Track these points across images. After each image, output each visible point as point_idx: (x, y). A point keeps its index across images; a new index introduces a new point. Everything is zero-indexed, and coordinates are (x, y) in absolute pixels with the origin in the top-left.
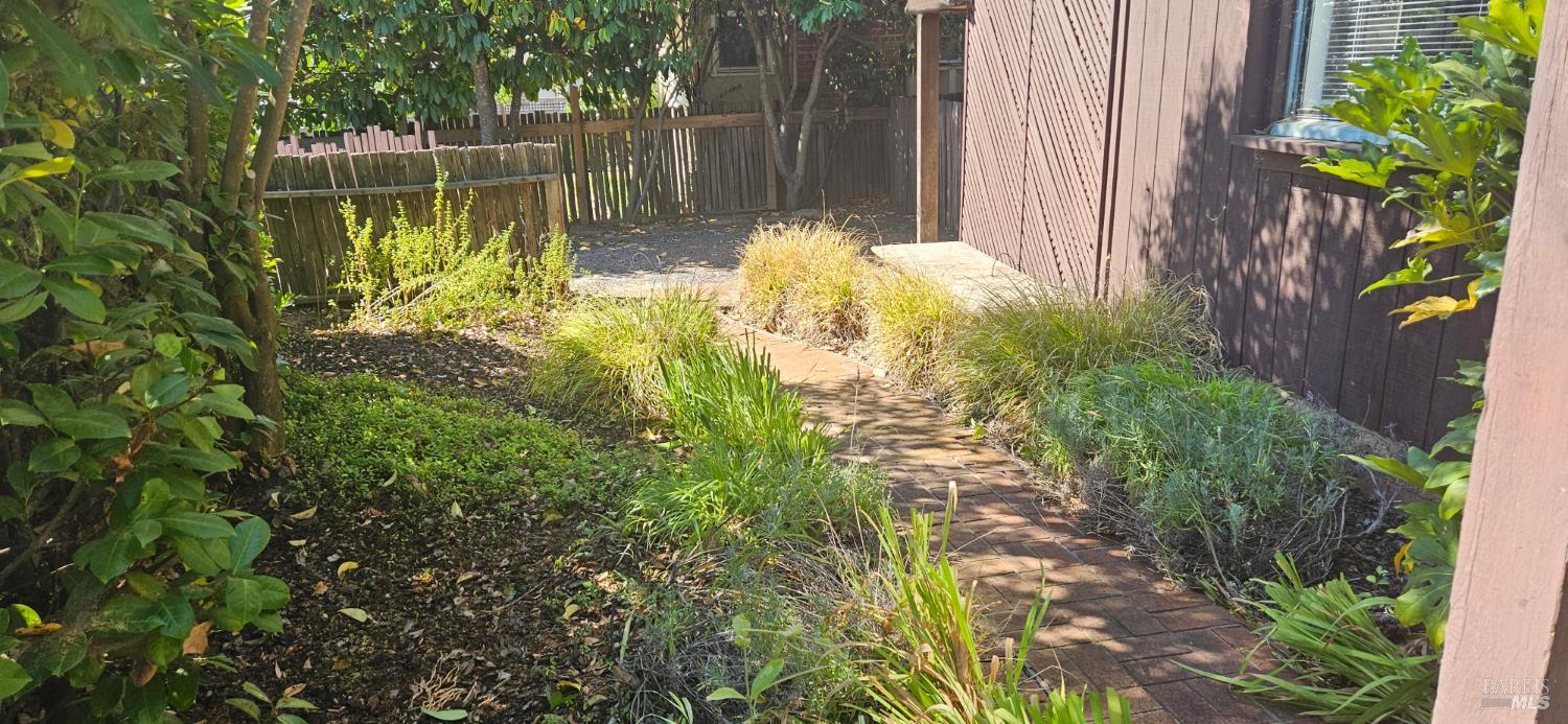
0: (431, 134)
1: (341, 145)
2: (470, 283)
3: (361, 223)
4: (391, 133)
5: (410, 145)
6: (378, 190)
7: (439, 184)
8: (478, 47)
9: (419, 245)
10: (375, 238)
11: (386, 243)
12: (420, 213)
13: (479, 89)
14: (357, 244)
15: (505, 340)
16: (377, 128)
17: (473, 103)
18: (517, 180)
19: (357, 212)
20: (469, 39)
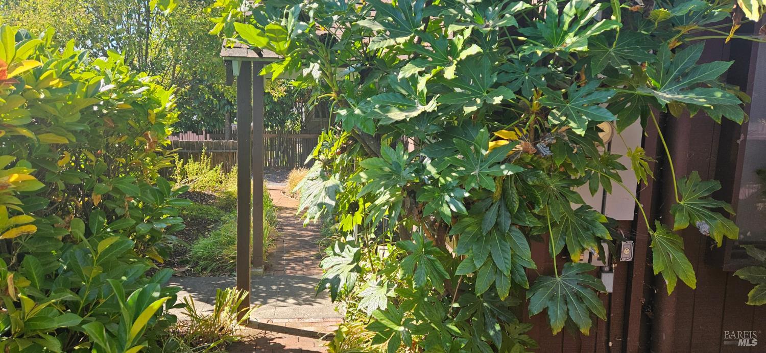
0: (208, 135)
1: (178, 136)
2: (208, 178)
3: (180, 160)
4: (195, 134)
5: (200, 139)
6: (186, 151)
7: (203, 151)
8: (226, 109)
9: (195, 167)
10: (183, 165)
11: (186, 166)
12: (197, 159)
13: (227, 122)
14: (178, 166)
15: (216, 194)
16: (191, 132)
17: (224, 126)
18: (228, 151)
19: (179, 157)
20: (224, 106)
